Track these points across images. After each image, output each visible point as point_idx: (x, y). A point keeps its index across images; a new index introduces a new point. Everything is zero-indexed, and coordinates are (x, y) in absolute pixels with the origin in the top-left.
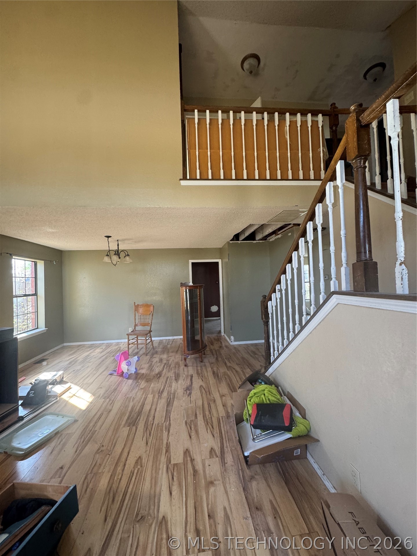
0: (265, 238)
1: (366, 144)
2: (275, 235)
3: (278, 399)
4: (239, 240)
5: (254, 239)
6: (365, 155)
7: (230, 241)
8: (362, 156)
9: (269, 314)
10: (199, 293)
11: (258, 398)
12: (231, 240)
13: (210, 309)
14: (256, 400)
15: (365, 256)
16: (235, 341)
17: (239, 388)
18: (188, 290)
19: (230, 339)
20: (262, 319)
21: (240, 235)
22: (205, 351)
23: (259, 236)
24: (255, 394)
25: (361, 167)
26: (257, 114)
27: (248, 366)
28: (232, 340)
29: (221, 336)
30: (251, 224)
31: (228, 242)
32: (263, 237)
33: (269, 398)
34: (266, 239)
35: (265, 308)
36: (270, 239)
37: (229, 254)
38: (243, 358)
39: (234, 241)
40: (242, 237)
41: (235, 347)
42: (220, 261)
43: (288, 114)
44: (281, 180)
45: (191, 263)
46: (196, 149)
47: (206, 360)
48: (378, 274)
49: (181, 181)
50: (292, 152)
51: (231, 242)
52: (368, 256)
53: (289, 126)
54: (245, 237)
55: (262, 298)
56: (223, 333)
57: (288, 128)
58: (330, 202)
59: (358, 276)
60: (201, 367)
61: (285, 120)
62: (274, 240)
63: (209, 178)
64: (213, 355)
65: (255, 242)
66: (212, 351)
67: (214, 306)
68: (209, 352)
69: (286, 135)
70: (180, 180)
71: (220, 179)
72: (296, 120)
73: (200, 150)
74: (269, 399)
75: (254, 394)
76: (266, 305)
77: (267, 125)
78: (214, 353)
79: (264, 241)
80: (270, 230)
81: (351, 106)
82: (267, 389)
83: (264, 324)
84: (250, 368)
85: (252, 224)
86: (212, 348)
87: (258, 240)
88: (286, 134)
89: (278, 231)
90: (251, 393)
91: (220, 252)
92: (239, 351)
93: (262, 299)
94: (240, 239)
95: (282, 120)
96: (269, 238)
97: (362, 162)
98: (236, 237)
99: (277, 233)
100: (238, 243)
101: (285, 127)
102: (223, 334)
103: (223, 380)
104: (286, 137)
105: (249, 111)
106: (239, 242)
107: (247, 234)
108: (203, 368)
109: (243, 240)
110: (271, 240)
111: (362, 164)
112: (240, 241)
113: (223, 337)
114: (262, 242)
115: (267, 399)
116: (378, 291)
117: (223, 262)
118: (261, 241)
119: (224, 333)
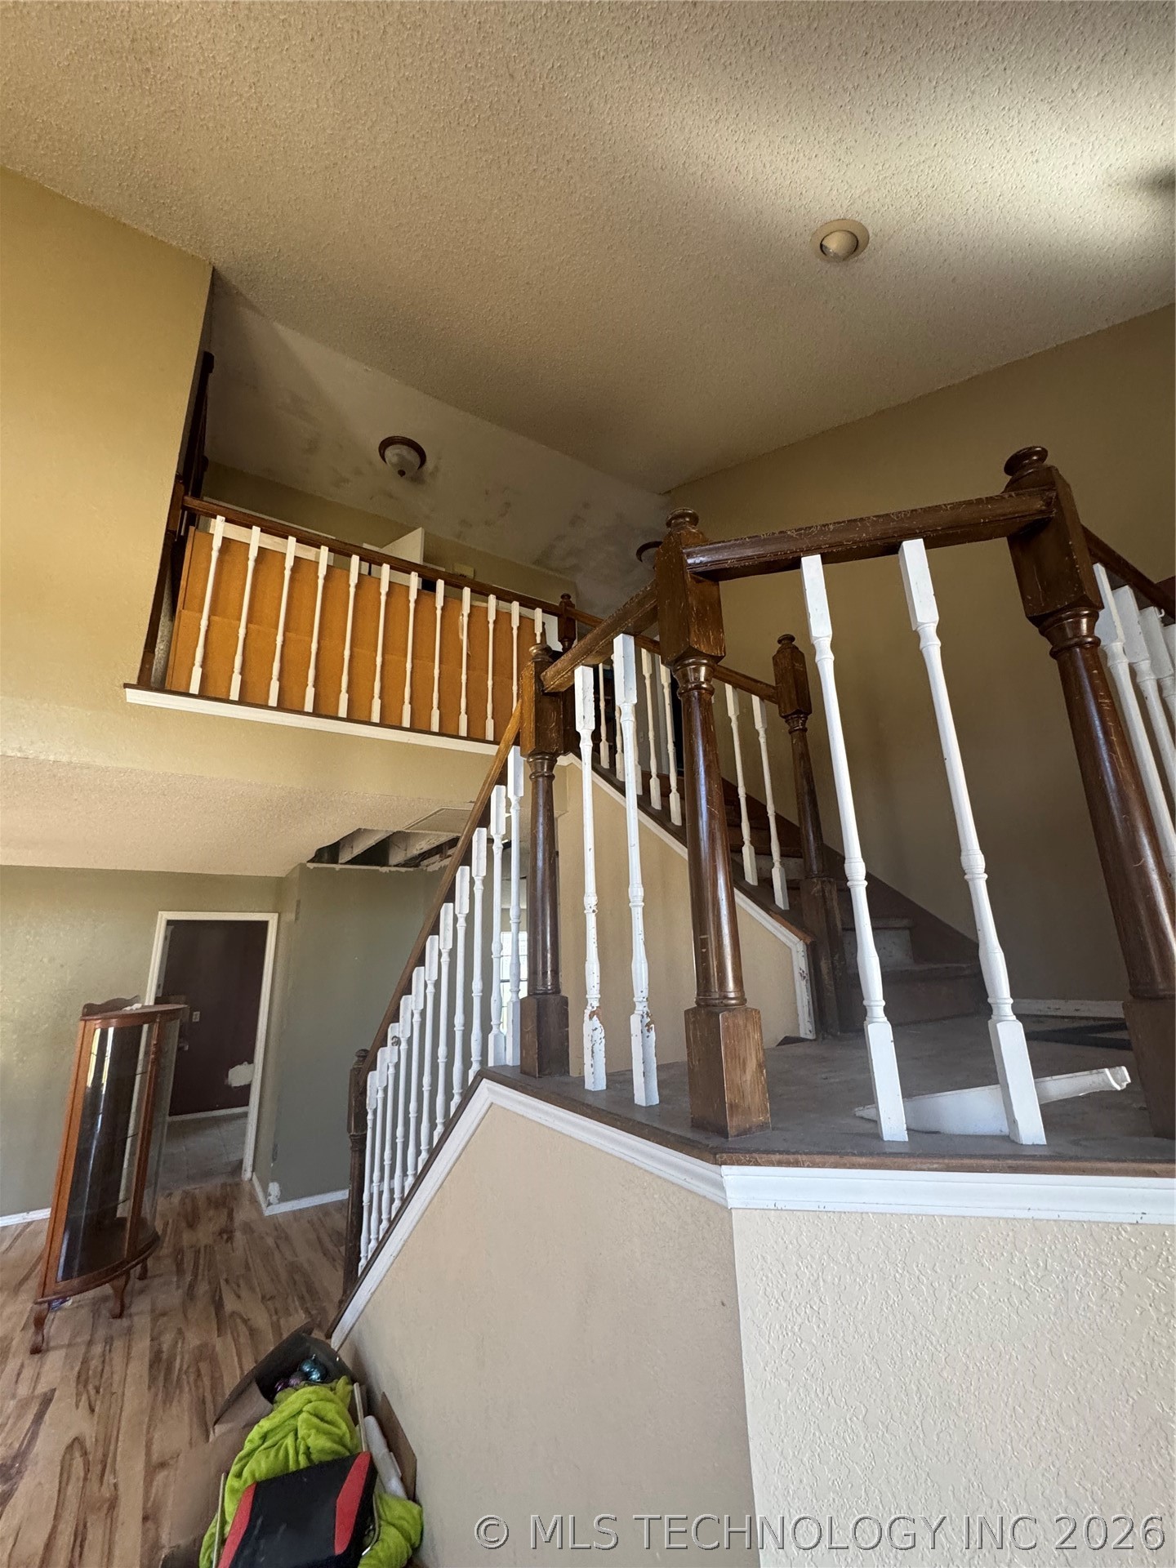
0: (415, 861)
1: (552, 729)
2: (440, 857)
3: (340, 1441)
4: (336, 862)
5: (384, 862)
6: (551, 753)
7: (308, 862)
8: (547, 754)
9: (367, 1113)
10: (158, 1040)
11: (273, 1452)
12: (312, 861)
13: (227, 1076)
14: (260, 1466)
15: (545, 984)
16: (283, 1199)
17: (215, 1424)
18: (111, 1031)
19: (267, 1194)
20: (349, 1130)
21: (341, 847)
22: (150, 1263)
23: (397, 856)
24: (264, 1438)
25: (543, 776)
26: (392, 571)
27: (302, 1298)
28: (271, 1198)
29: (238, 1185)
30: (360, 829)
31: (302, 866)
32: (405, 859)
33: (310, 1445)
34: (417, 866)
35: (359, 1092)
36: (429, 865)
37: (299, 902)
38: (294, 1268)
39: (323, 862)
40: (346, 856)
41: (279, 1228)
42: (272, 919)
43: (467, 591)
44: (440, 734)
45: (164, 924)
46: (201, 611)
47: (141, 1307)
48: (570, 1029)
49: (127, 689)
50: (470, 672)
51: (311, 866)
52: (549, 984)
53: (470, 616)
54: (353, 856)
55: (357, 1058)
56: (249, 1169)
57: (466, 619)
58: (497, 832)
59: (528, 1032)
60: (109, 1341)
61: (461, 600)
62: (437, 869)
63: (231, 698)
64: (180, 1271)
65: (384, 869)
66: (182, 1259)
67: (241, 1063)
68: (168, 1264)
69: (460, 634)
70: (126, 686)
71: (266, 707)
72: (487, 608)
73: (215, 618)
74: (308, 1448)
75: (260, 1438)
76: (361, 1083)
77: (416, 602)
78: (188, 1264)
79: (411, 869)
80: (423, 845)
81: (531, 647)
82: (308, 1408)
83: (352, 1148)
84: (309, 1305)
85: (365, 829)
86: (185, 1243)
87: (395, 866)
88: (460, 631)
89: (447, 848)
90: (250, 1437)
91: (275, 890)
92: (287, 1238)
93: (357, 1063)
94: (340, 858)
95: (452, 598)
96: (425, 862)
97: (546, 766)
98: (329, 853)
99: (446, 852)
100: (334, 869)
101: (459, 616)
102: (247, 1174)
103: (186, 1389)
104: (461, 636)
105: (372, 559)
106: (337, 867)
107: (359, 848)
108: (118, 1344)
109: (351, 862)
110: (430, 869)
111: (545, 770)
112: (341, 864)
113: (247, 1188)
114: (406, 872)
115: (302, 1449)
116: (568, 1072)
117: (282, 924)
118: (403, 870)
119: (253, 1171)
